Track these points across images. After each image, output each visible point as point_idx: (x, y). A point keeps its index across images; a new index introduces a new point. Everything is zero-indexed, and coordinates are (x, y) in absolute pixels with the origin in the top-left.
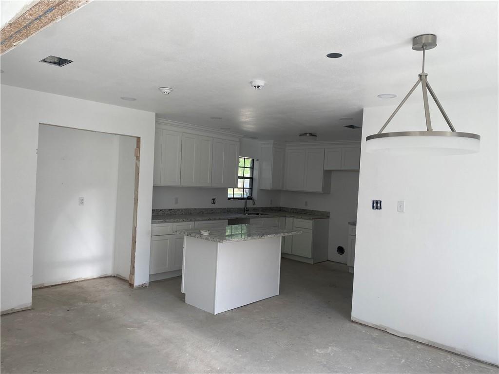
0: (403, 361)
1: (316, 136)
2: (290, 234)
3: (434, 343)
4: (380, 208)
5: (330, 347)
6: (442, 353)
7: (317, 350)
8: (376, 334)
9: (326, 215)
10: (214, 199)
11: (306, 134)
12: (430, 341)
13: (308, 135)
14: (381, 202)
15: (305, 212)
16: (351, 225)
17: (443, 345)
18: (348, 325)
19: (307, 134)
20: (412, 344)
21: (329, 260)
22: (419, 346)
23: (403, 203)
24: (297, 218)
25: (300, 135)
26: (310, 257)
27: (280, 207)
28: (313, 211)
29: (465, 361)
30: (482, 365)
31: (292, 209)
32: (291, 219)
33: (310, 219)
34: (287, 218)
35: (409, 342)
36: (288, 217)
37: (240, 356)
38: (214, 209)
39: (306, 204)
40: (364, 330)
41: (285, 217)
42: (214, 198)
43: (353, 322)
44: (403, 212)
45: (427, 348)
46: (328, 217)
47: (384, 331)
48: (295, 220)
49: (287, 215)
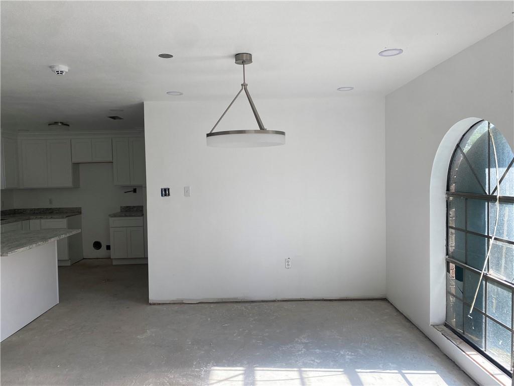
0: (209, 319)
1: (68, 125)
2: (71, 234)
3: (222, 299)
4: (169, 195)
5: (148, 330)
6: (229, 305)
7: (139, 337)
8: (176, 307)
9: (77, 212)
11: (56, 123)
12: (218, 299)
13: (60, 124)
14: (169, 189)
15: (50, 211)
16: (112, 217)
17: (228, 299)
18: (149, 307)
19: (58, 123)
20: (206, 306)
21: (85, 258)
22: (212, 306)
23: (189, 189)
24: (47, 218)
25: (49, 125)
26: (67, 259)
27: (15, 210)
28: (60, 208)
29: (246, 305)
30: (257, 304)
31: (31, 210)
32: (38, 221)
33: (63, 218)
34: (31, 221)
35: (203, 305)
36: (33, 219)
37: (67, 370)
39: (51, 202)
40: (164, 308)
41: (29, 219)
43: (150, 304)
44: (189, 196)
45: (219, 305)
46: (80, 213)
47: (181, 303)
48: (43, 221)
49: (32, 217)
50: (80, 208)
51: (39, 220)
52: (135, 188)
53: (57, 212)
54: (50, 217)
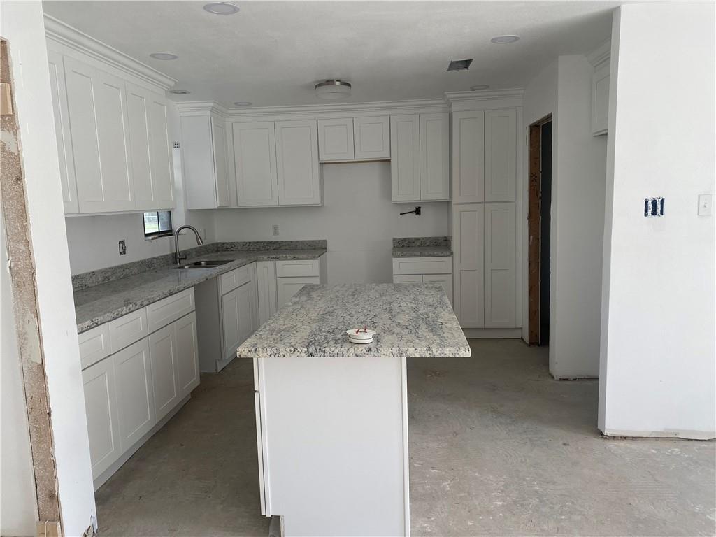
1: (349, 85)
4: (661, 213)
10: (122, 242)
11: (330, 82)
14: (662, 201)
15: (276, 247)
19: (333, 81)
24: (286, 259)
27: (217, 244)
31: (244, 244)
32: (270, 264)
33: (313, 258)
34: (259, 263)
36: (263, 260)
38: (127, 265)
39: (275, 230)
42: (122, 240)
43: (606, 437)
44: (710, 215)
48: (279, 263)
49: (262, 257)
50: (325, 241)
51: (273, 262)
52: (417, 206)
53: (287, 247)
54: (292, 256)
